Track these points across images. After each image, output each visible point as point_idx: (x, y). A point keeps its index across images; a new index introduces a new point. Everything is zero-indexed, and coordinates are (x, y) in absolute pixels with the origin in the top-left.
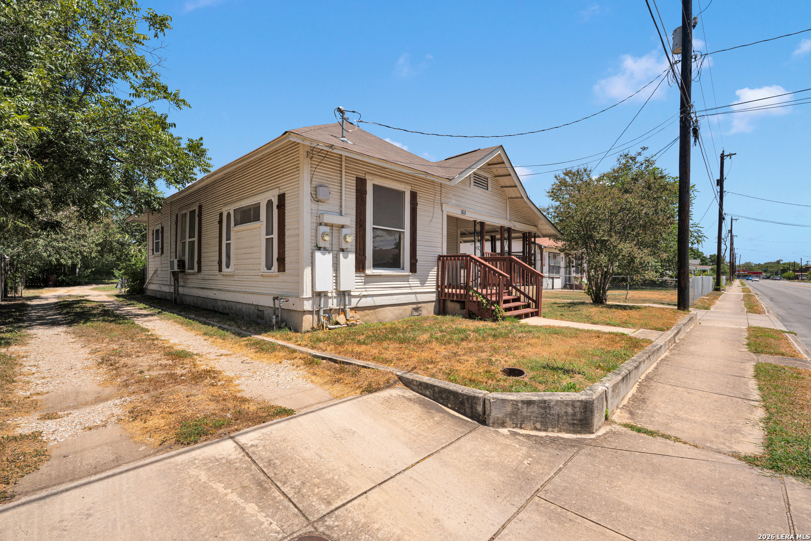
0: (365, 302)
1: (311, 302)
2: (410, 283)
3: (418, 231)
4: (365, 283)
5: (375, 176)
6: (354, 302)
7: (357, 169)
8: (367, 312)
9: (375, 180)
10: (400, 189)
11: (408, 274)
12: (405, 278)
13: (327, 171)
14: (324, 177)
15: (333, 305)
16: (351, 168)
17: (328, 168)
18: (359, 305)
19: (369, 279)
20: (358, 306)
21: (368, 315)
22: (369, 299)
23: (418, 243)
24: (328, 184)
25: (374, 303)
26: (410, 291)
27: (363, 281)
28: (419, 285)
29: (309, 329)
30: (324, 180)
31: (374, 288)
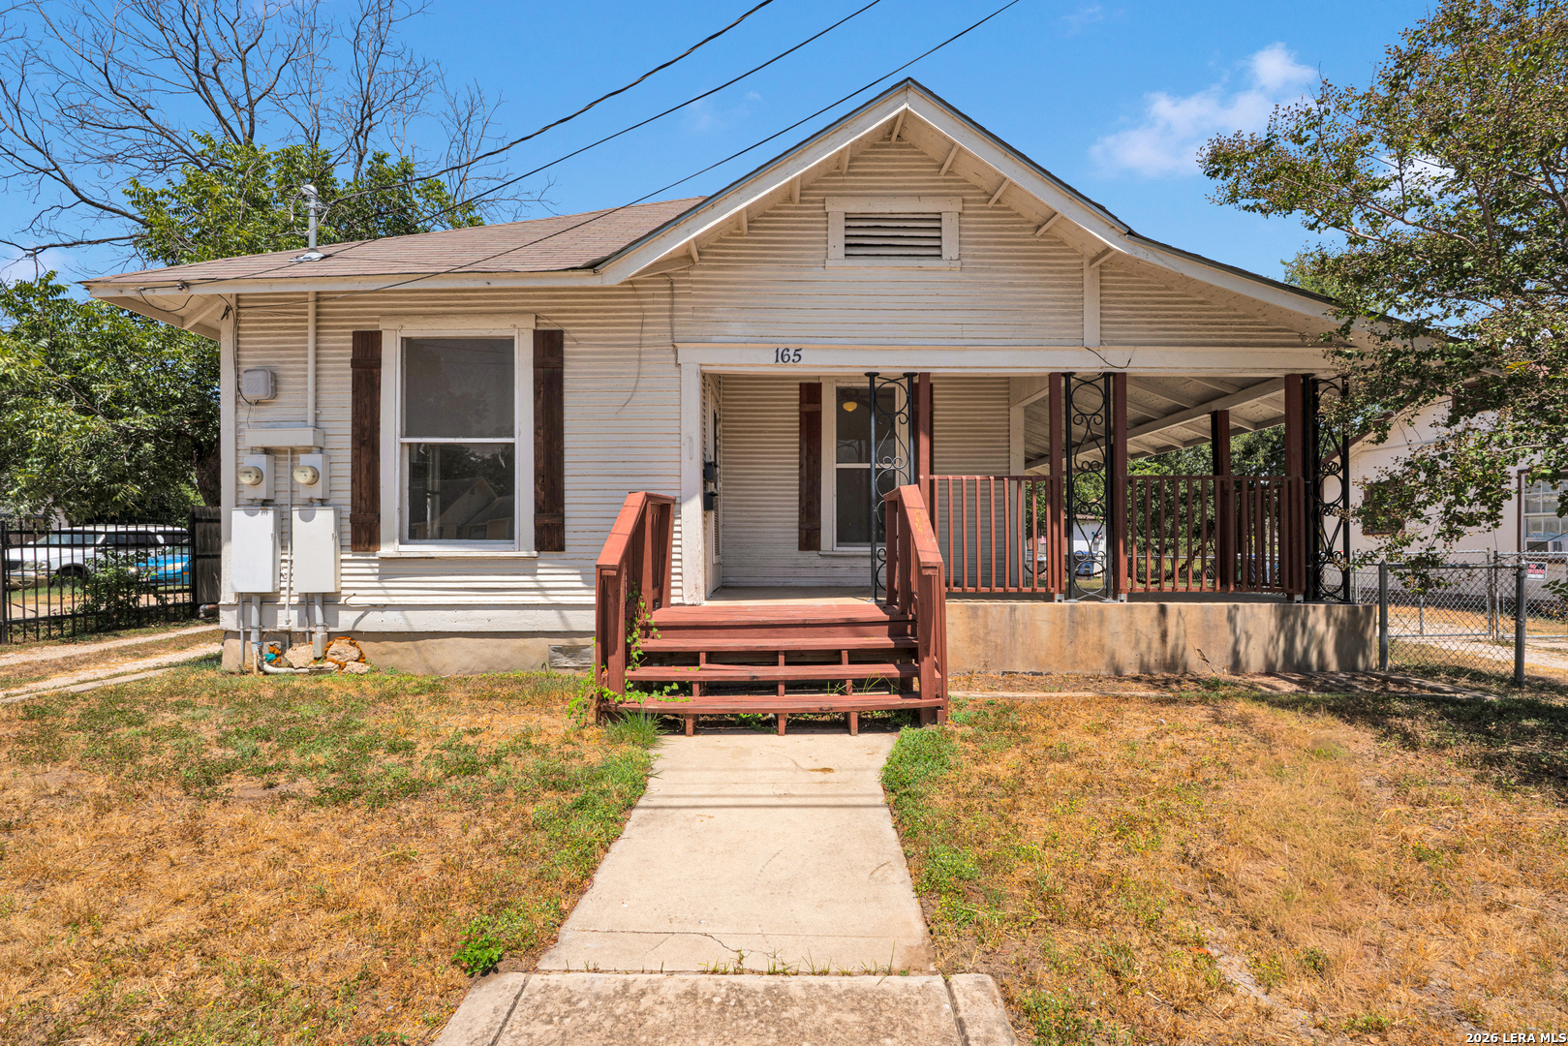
0: (374, 622)
1: (235, 612)
2: (539, 578)
3: (566, 438)
4: (382, 576)
5: (407, 319)
6: (346, 620)
7: (358, 313)
8: (392, 645)
9: (408, 326)
10: (495, 334)
11: (523, 554)
12: (525, 566)
13: (279, 335)
14: (270, 349)
15: (288, 622)
16: (342, 314)
17: (281, 328)
18: (361, 627)
19: (392, 567)
20: (357, 628)
21: (394, 652)
22: (389, 615)
23: (570, 468)
24: (280, 362)
25: (410, 625)
26: (541, 600)
27: (377, 571)
28: (580, 585)
29: (234, 669)
30: (271, 356)
31: (406, 590)
